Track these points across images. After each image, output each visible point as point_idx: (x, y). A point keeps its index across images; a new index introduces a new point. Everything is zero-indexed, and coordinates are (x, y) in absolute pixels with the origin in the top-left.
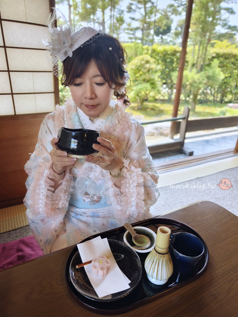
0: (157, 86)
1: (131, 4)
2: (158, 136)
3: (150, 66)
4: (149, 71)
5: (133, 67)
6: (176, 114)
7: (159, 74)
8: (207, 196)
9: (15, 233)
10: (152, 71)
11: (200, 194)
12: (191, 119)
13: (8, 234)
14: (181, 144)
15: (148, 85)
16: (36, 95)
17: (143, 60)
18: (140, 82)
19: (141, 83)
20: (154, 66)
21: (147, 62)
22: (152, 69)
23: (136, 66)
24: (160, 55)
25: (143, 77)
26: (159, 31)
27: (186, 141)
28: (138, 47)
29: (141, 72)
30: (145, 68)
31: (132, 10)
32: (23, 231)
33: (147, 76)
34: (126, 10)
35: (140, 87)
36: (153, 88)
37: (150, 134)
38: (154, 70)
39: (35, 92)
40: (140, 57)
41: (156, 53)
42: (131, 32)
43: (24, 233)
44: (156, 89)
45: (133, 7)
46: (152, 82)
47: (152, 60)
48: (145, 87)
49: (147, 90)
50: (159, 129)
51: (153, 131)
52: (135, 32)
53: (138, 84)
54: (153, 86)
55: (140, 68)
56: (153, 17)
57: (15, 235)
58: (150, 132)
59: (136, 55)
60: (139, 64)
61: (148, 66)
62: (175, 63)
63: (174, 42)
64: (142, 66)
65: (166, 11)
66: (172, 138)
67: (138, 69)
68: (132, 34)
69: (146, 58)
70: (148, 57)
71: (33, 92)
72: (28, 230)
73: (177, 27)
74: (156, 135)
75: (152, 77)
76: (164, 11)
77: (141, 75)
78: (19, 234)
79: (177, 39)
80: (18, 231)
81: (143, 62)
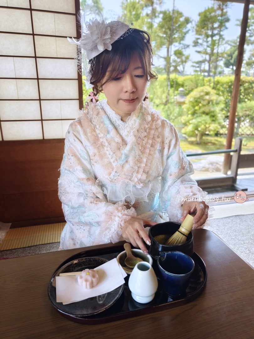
0: (218, 118)
1: (198, 39)
2: (213, 171)
3: (210, 98)
4: (209, 103)
5: (192, 99)
6: (229, 146)
7: (222, 106)
8: (243, 236)
9: (29, 250)
10: (212, 103)
11: (235, 233)
12: (242, 153)
13: (23, 250)
14: (233, 180)
15: (207, 118)
16: (63, 121)
17: (202, 91)
18: (198, 115)
19: (200, 116)
20: (214, 97)
21: (207, 94)
22: (212, 101)
23: (195, 98)
24: (225, 86)
25: (202, 109)
26: (229, 62)
27: (238, 177)
28: (198, 80)
29: (200, 105)
30: (204, 100)
31: (199, 44)
32: (37, 249)
33: (206, 109)
34: (192, 44)
35: (199, 119)
36: (213, 121)
37: (204, 169)
38: (214, 101)
39: (62, 118)
40: (200, 89)
41: (221, 84)
42: (197, 65)
43: (37, 251)
44: (217, 122)
45: (200, 41)
46: (212, 114)
47: (213, 92)
48: (204, 120)
49: (206, 123)
50: (215, 164)
51: (207, 166)
52: (201, 65)
53: (197, 117)
54: (214, 119)
55: (199, 100)
56: (216, 48)
57: (29, 251)
58: (204, 167)
59: (197, 87)
60: (198, 96)
61: (207, 97)
62: (243, 94)
63: (247, 72)
64: (201, 98)
65: (235, 42)
66: (226, 174)
67: (196, 101)
68: (198, 67)
69: (206, 89)
70: (208, 89)
71: (61, 119)
72: (41, 248)
73: (250, 56)
74: (211, 171)
75: (212, 109)
76: (234, 42)
77: (200, 108)
78: (32, 251)
79: (251, 69)
80: (32, 248)
81: (202, 94)
